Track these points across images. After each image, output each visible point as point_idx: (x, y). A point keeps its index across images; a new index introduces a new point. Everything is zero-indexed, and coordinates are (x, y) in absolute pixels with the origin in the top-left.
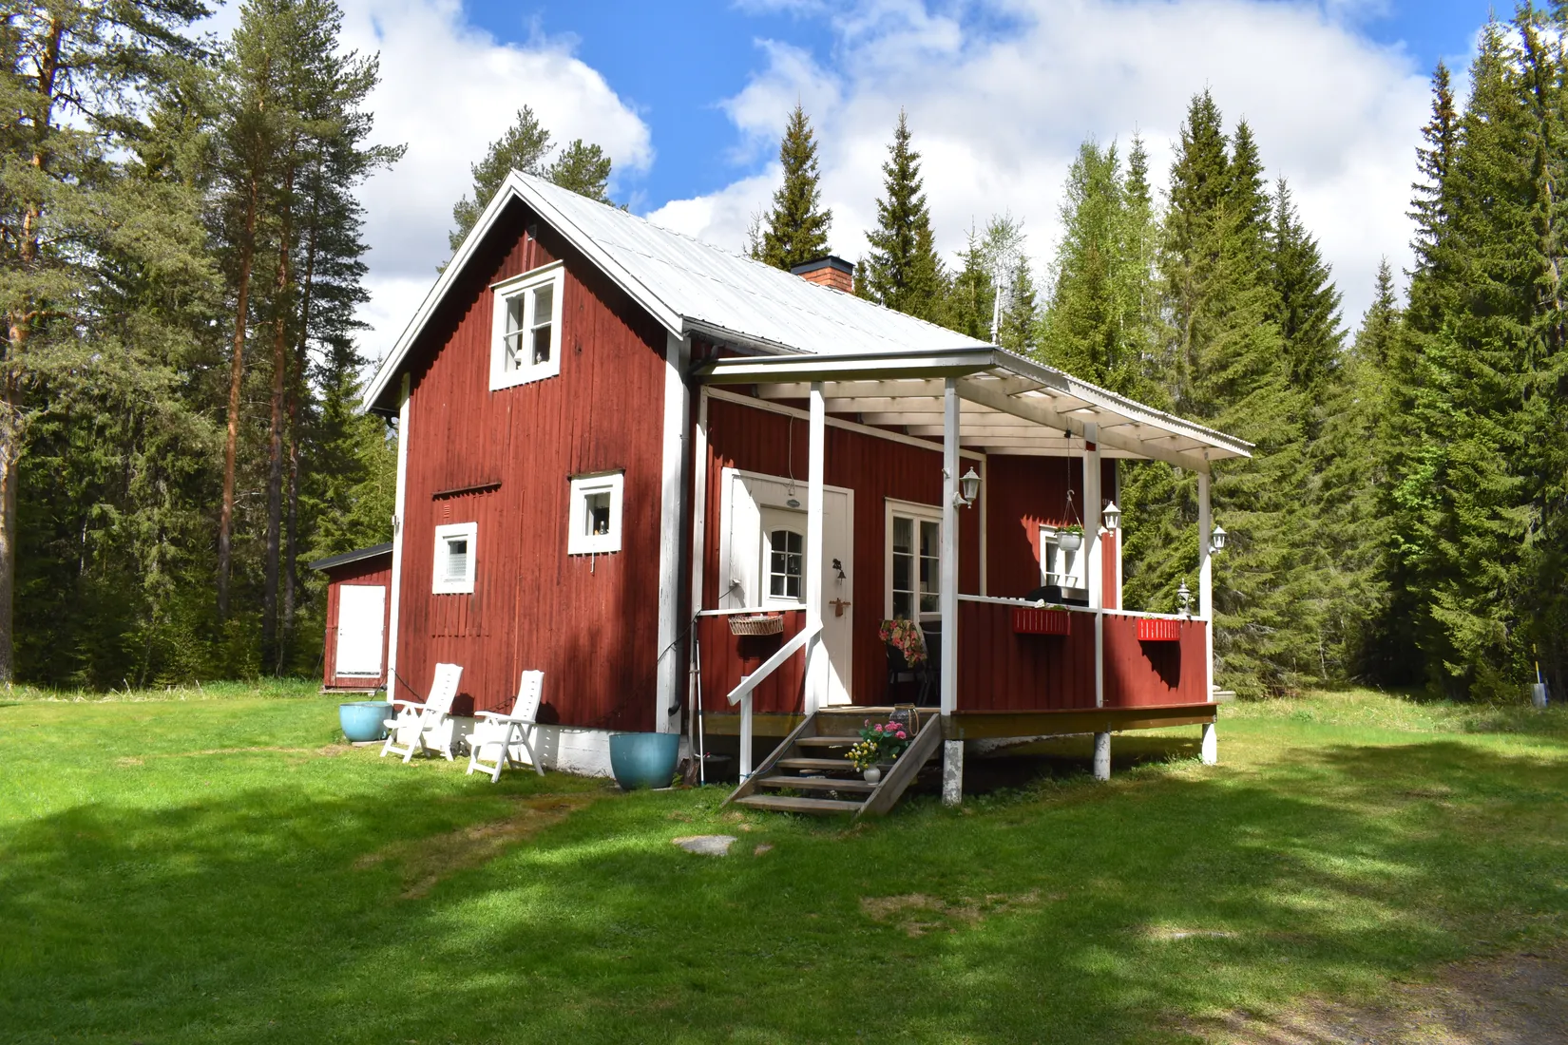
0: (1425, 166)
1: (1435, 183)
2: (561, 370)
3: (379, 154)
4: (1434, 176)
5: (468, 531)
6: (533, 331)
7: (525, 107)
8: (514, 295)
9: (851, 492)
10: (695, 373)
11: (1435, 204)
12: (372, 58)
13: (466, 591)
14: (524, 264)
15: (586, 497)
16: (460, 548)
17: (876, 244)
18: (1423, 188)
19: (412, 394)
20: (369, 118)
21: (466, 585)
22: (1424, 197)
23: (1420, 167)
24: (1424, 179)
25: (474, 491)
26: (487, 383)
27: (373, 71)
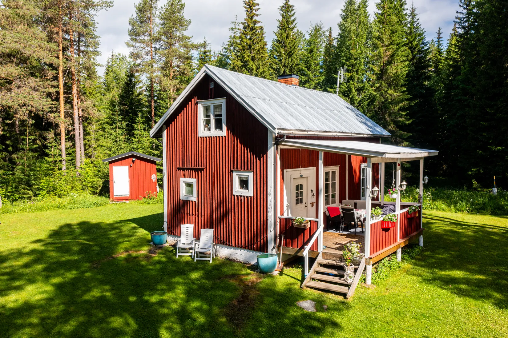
0: (462, 5)
1: (465, 11)
4: (465, 8)
6: (214, 119)
8: (206, 105)
11: (464, 18)
13: (193, 200)
16: (190, 185)
18: (461, 13)
19: (167, 128)
22: (460, 16)
23: (460, 6)
24: (461, 10)
25: (195, 169)
26: (198, 134)
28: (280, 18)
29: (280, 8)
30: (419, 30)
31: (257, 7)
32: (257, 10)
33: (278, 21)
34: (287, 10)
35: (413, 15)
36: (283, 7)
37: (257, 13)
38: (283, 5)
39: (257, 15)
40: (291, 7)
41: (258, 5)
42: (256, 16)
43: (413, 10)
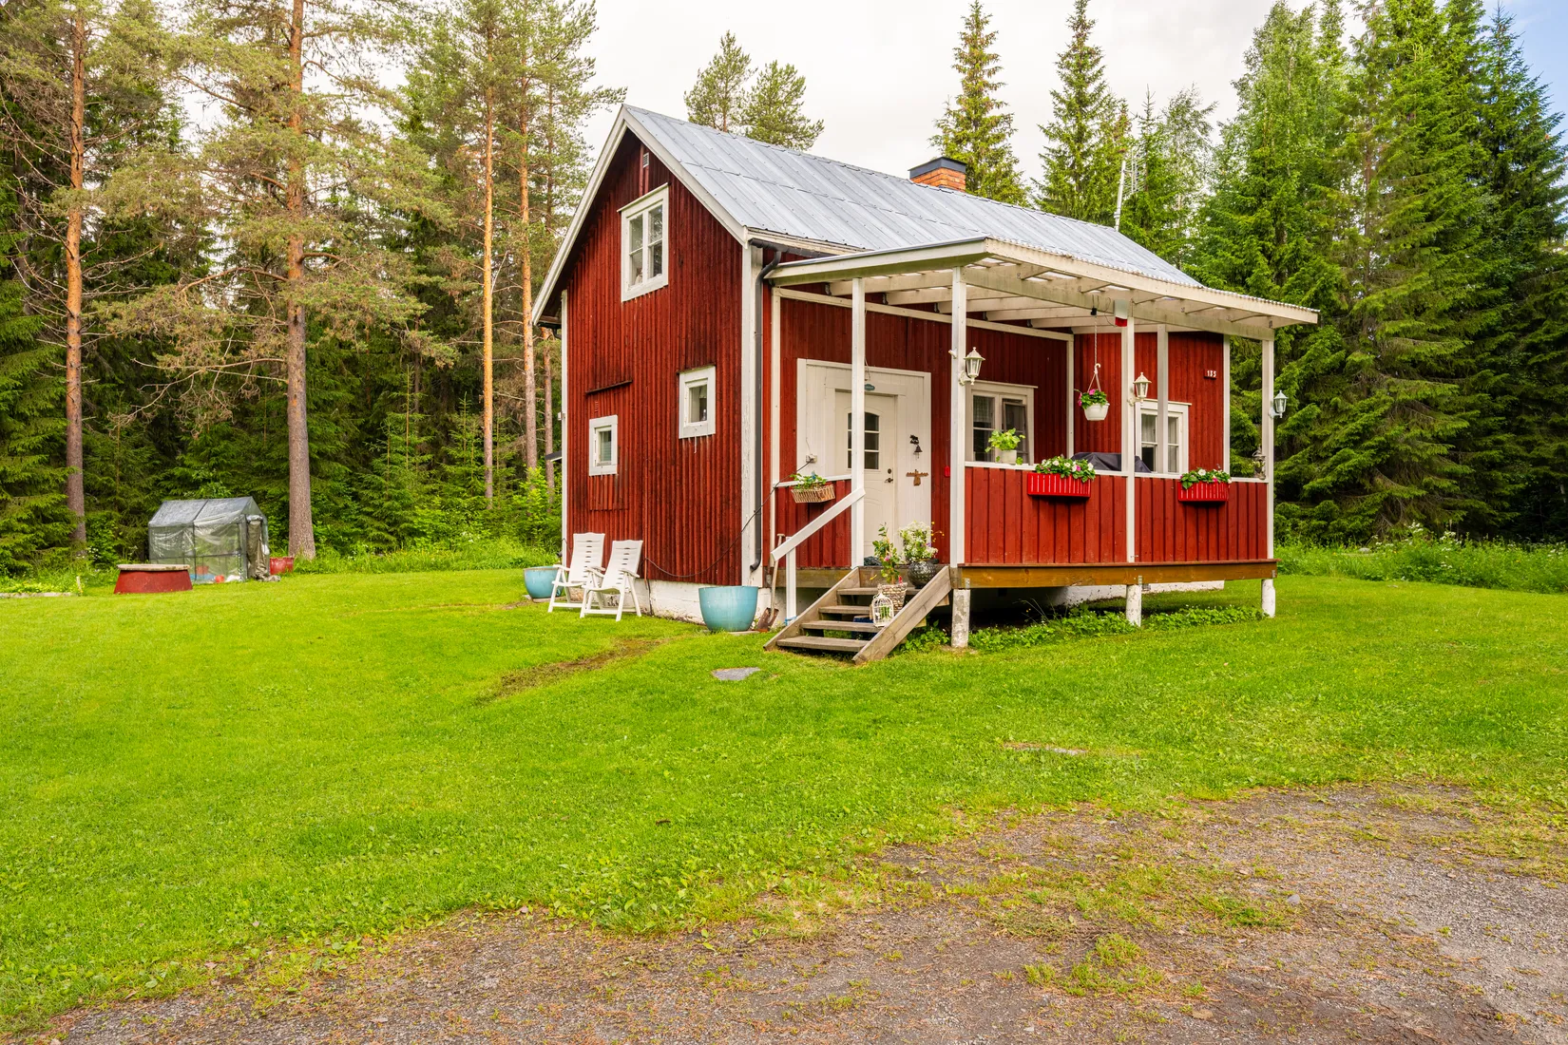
2: (670, 281)
3: (600, 95)
5: (611, 422)
6: (650, 247)
7: (728, 35)
8: (635, 217)
9: (928, 376)
10: (766, 277)
12: (588, 7)
13: (611, 473)
14: (641, 189)
15: (691, 389)
16: (606, 436)
17: (1052, 137)
19: (569, 308)
20: (591, 63)
21: (611, 468)
25: (614, 388)
26: (620, 296)
27: (591, 18)
28: (1060, 87)
29: (1059, 59)
30: (1523, 84)
31: (991, 65)
32: (994, 71)
33: (1055, 94)
34: (1080, 62)
35: (1503, 42)
36: (1068, 55)
37: (991, 80)
38: (1068, 50)
39: (994, 87)
40: (1091, 53)
41: (995, 57)
42: (991, 88)
43: (1502, 26)
